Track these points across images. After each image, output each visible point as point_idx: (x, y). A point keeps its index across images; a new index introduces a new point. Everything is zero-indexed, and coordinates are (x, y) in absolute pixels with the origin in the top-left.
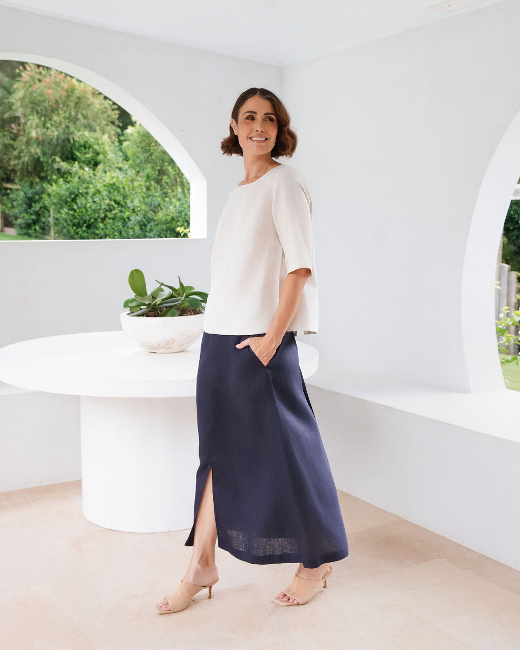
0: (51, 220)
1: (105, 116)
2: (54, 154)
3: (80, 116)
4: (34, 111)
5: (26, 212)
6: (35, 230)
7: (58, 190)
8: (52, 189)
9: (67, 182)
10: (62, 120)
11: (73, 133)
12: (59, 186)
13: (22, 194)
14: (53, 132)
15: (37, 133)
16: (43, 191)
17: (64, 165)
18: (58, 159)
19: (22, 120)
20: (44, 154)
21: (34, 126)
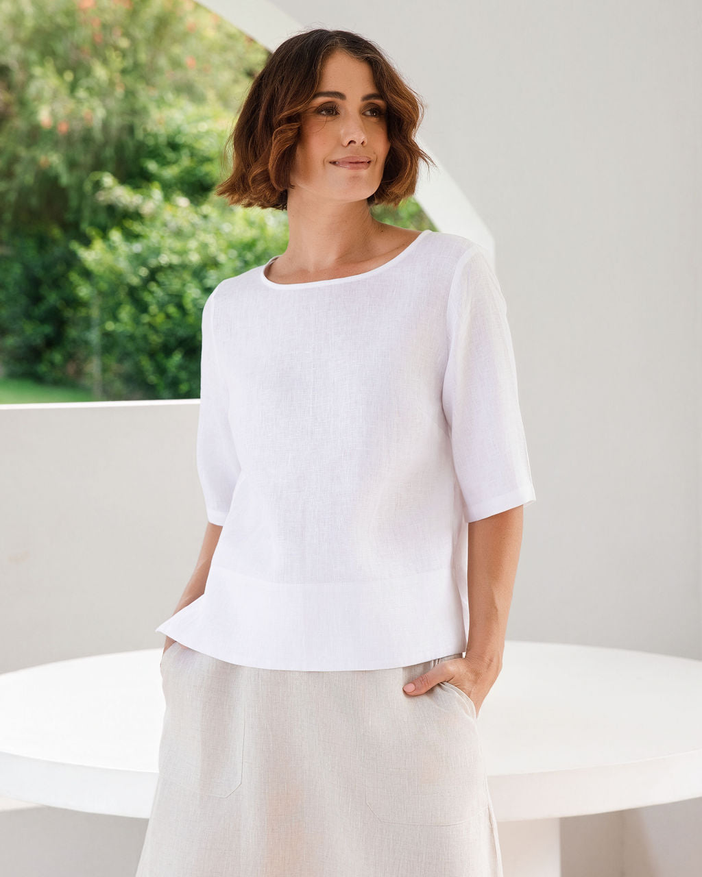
0: (94, 336)
1: (231, 57)
2: (99, 166)
3: (163, 62)
4: (47, 52)
5: (29, 317)
6: (52, 364)
7: (109, 258)
8: (93, 255)
9: (131, 236)
10: (117, 78)
11: (144, 111)
12: (112, 248)
13: (17, 270)
14: (93, 110)
15: (53, 114)
16: (72, 261)
17: (123, 195)
18: (108, 180)
19: (18, 76)
20: (72, 165)
21: (47, 94)
